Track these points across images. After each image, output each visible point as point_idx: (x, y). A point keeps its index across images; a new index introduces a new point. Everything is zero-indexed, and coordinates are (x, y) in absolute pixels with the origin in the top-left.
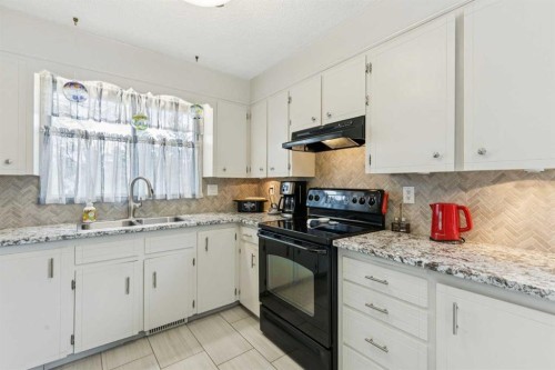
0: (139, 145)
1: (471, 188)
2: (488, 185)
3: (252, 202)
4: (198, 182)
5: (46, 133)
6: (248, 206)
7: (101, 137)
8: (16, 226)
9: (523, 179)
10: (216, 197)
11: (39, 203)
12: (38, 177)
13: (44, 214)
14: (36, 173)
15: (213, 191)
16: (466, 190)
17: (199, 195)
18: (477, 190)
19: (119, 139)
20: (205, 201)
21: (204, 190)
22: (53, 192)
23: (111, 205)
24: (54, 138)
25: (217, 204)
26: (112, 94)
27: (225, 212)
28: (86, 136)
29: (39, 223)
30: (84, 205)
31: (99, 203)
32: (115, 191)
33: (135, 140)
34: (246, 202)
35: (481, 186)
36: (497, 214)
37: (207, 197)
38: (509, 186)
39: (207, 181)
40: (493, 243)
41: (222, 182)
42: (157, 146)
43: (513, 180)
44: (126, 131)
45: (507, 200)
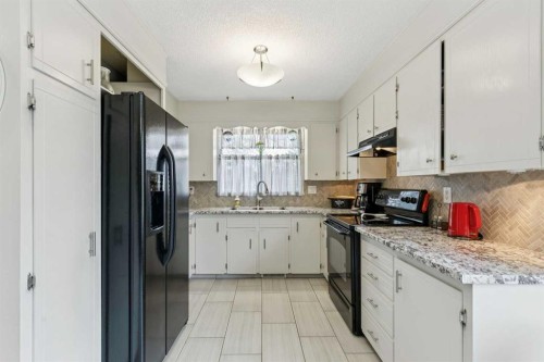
0: (263, 161)
1: (493, 188)
2: (505, 185)
3: (342, 200)
4: (300, 184)
5: (219, 159)
6: (338, 203)
7: (243, 158)
8: (209, 206)
9: (533, 179)
10: (315, 195)
11: (217, 195)
12: (216, 182)
13: (220, 201)
14: (215, 179)
15: (312, 190)
16: (488, 191)
17: (301, 192)
18: (497, 191)
19: (252, 158)
20: (306, 198)
21: (306, 190)
22: (223, 190)
23: (249, 198)
24: (223, 161)
25: (316, 200)
26: (248, 132)
27: (321, 207)
28: (236, 158)
29: (217, 206)
30: (235, 197)
31: (242, 196)
32: (250, 189)
33: (260, 158)
34: (337, 200)
35: (499, 187)
36: (512, 214)
37: (309, 195)
38: (521, 186)
39: (308, 183)
40: (510, 243)
41: (321, 184)
42: (273, 160)
43: (524, 181)
44: (256, 152)
45: (521, 201)
